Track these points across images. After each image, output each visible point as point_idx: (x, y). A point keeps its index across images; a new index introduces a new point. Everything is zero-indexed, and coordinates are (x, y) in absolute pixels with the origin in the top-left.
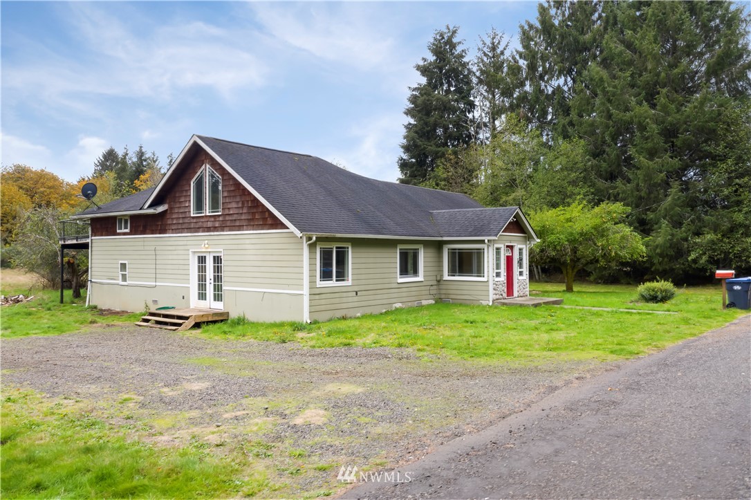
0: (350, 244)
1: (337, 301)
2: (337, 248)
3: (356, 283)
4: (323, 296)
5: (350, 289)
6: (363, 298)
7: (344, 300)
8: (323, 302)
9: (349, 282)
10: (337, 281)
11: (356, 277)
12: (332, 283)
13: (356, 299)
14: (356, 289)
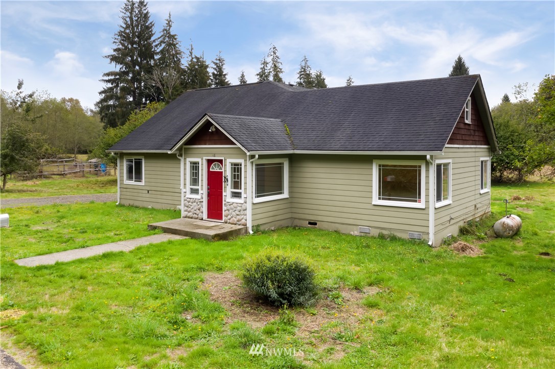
0: (143, 157)
1: (136, 194)
2: (135, 159)
3: (148, 184)
4: (128, 190)
5: (144, 188)
6: (153, 196)
7: (140, 195)
8: (128, 194)
9: (143, 183)
10: (135, 181)
11: (147, 180)
12: (132, 182)
13: (148, 195)
14: (148, 188)
